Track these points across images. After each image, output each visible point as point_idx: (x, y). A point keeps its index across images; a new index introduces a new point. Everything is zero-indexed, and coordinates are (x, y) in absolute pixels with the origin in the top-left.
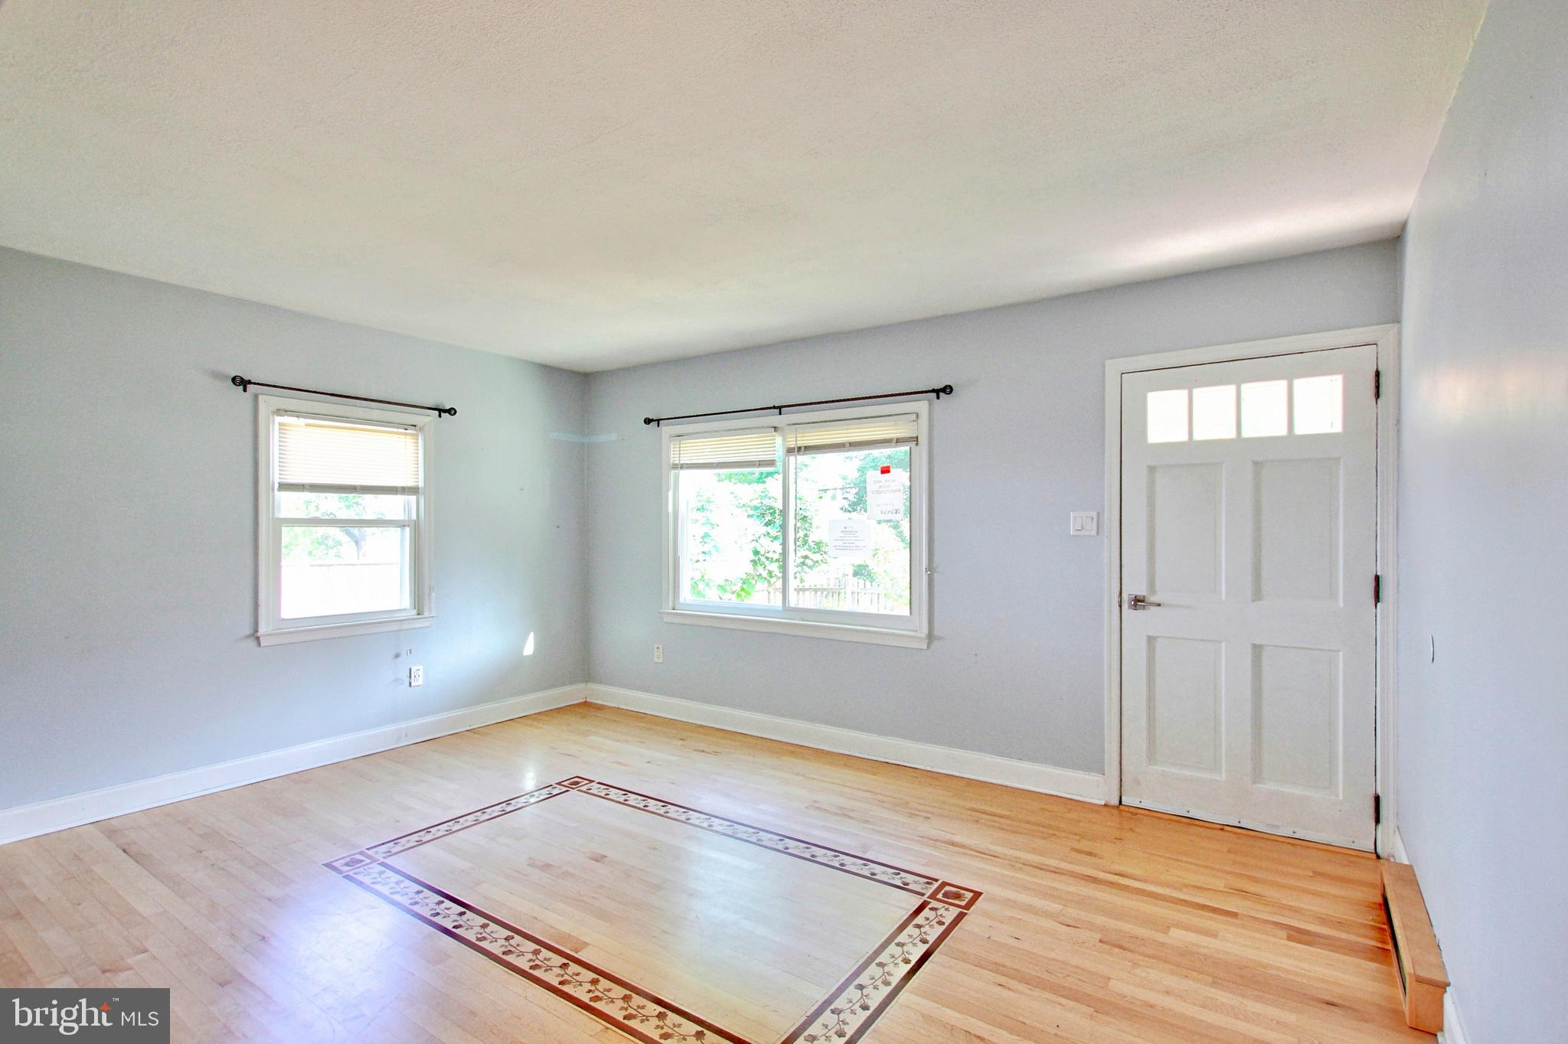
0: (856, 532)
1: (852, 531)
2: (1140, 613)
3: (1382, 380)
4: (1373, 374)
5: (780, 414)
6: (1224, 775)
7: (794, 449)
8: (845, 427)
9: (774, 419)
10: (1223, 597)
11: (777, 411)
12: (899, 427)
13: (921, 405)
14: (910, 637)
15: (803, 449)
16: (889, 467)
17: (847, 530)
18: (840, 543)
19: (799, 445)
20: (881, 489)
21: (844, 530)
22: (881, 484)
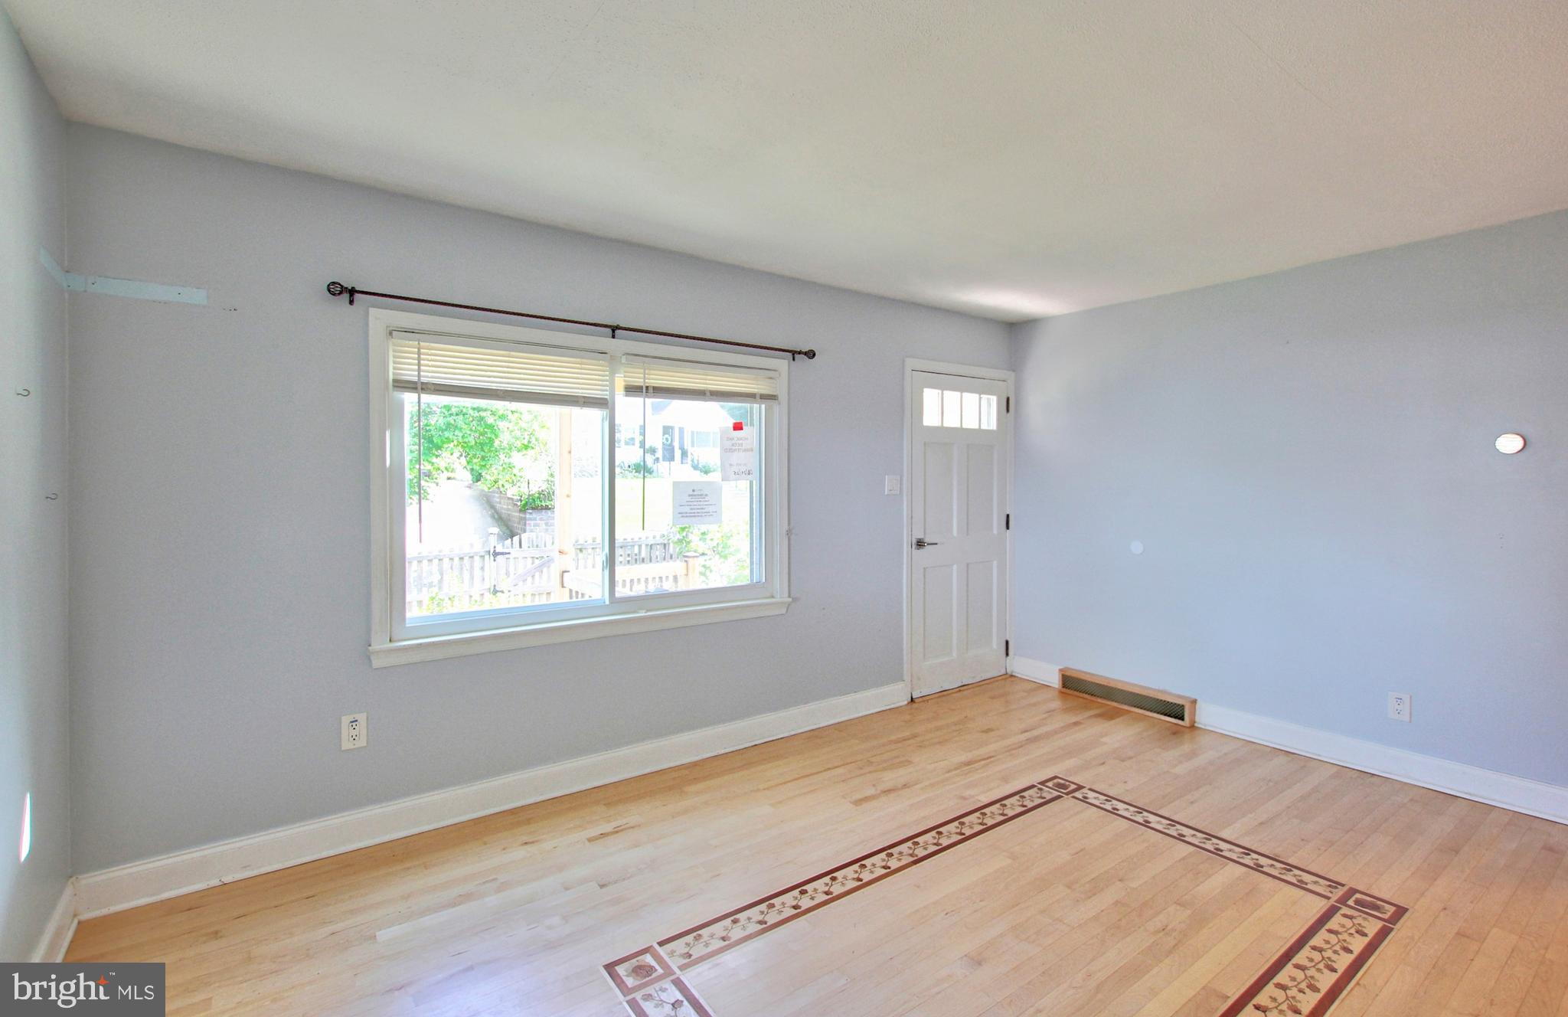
0: (706, 495)
1: (701, 495)
2: (922, 551)
3: (1010, 402)
4: (1006, 400)
5: (613, 337)
6: (955, 654)
7: (641, 388)
8: (701, 371)
9: (605, 342)
10: (955, 533)
11: (609, 331)
12: (759, 382)
13: (782, 364)
14: (767, 604)
15: (651, 390)
16: (741, 423)
17: (695, 493)
18: (687, 509)
19: (647, 385)
20: (734, 448)
21: (692, 493)
22: (733, 442)
